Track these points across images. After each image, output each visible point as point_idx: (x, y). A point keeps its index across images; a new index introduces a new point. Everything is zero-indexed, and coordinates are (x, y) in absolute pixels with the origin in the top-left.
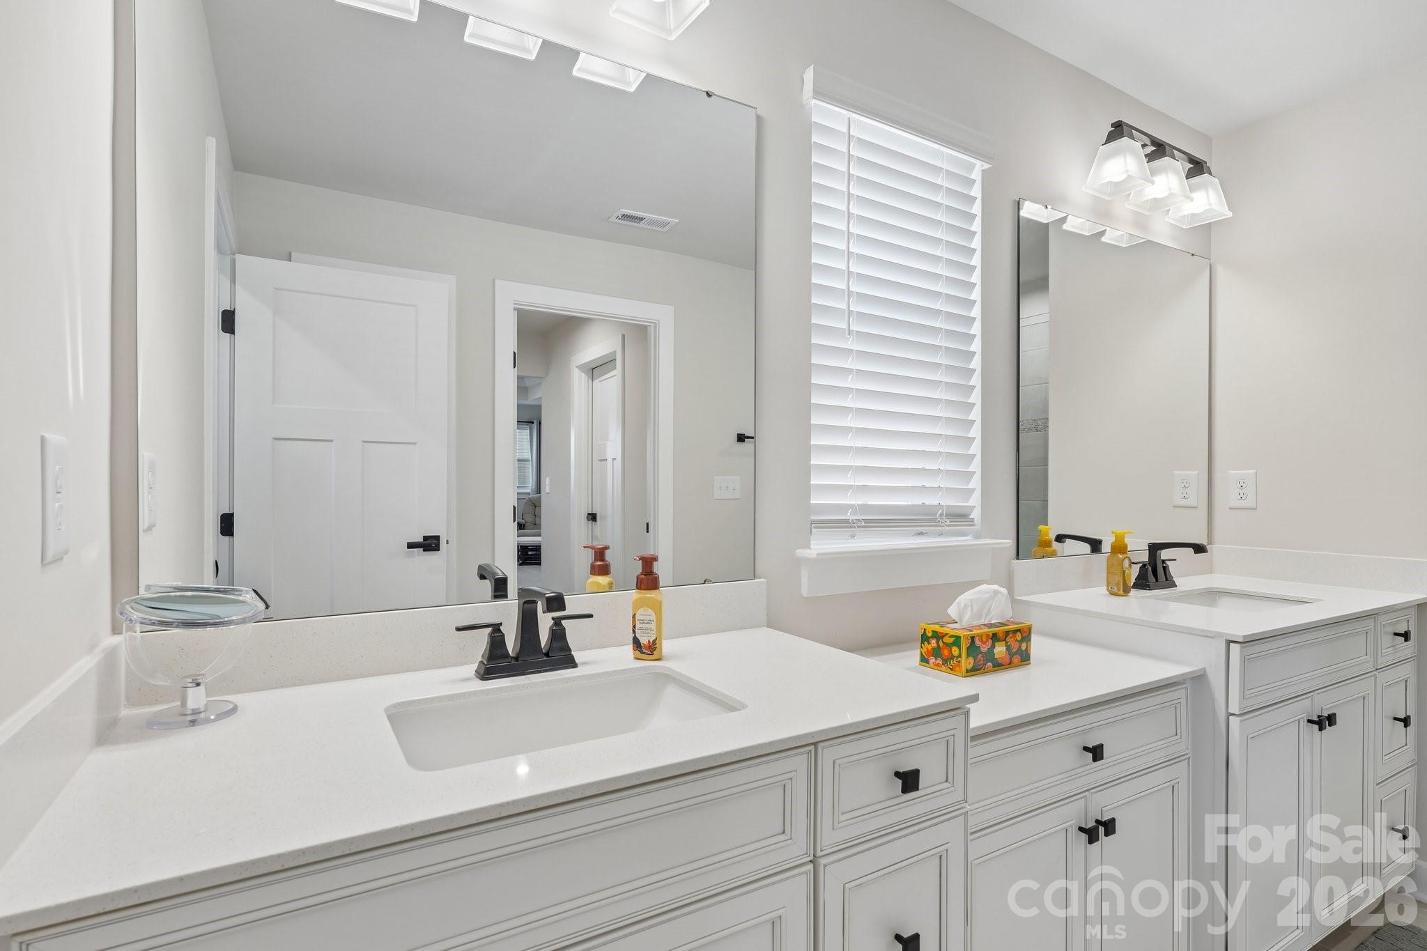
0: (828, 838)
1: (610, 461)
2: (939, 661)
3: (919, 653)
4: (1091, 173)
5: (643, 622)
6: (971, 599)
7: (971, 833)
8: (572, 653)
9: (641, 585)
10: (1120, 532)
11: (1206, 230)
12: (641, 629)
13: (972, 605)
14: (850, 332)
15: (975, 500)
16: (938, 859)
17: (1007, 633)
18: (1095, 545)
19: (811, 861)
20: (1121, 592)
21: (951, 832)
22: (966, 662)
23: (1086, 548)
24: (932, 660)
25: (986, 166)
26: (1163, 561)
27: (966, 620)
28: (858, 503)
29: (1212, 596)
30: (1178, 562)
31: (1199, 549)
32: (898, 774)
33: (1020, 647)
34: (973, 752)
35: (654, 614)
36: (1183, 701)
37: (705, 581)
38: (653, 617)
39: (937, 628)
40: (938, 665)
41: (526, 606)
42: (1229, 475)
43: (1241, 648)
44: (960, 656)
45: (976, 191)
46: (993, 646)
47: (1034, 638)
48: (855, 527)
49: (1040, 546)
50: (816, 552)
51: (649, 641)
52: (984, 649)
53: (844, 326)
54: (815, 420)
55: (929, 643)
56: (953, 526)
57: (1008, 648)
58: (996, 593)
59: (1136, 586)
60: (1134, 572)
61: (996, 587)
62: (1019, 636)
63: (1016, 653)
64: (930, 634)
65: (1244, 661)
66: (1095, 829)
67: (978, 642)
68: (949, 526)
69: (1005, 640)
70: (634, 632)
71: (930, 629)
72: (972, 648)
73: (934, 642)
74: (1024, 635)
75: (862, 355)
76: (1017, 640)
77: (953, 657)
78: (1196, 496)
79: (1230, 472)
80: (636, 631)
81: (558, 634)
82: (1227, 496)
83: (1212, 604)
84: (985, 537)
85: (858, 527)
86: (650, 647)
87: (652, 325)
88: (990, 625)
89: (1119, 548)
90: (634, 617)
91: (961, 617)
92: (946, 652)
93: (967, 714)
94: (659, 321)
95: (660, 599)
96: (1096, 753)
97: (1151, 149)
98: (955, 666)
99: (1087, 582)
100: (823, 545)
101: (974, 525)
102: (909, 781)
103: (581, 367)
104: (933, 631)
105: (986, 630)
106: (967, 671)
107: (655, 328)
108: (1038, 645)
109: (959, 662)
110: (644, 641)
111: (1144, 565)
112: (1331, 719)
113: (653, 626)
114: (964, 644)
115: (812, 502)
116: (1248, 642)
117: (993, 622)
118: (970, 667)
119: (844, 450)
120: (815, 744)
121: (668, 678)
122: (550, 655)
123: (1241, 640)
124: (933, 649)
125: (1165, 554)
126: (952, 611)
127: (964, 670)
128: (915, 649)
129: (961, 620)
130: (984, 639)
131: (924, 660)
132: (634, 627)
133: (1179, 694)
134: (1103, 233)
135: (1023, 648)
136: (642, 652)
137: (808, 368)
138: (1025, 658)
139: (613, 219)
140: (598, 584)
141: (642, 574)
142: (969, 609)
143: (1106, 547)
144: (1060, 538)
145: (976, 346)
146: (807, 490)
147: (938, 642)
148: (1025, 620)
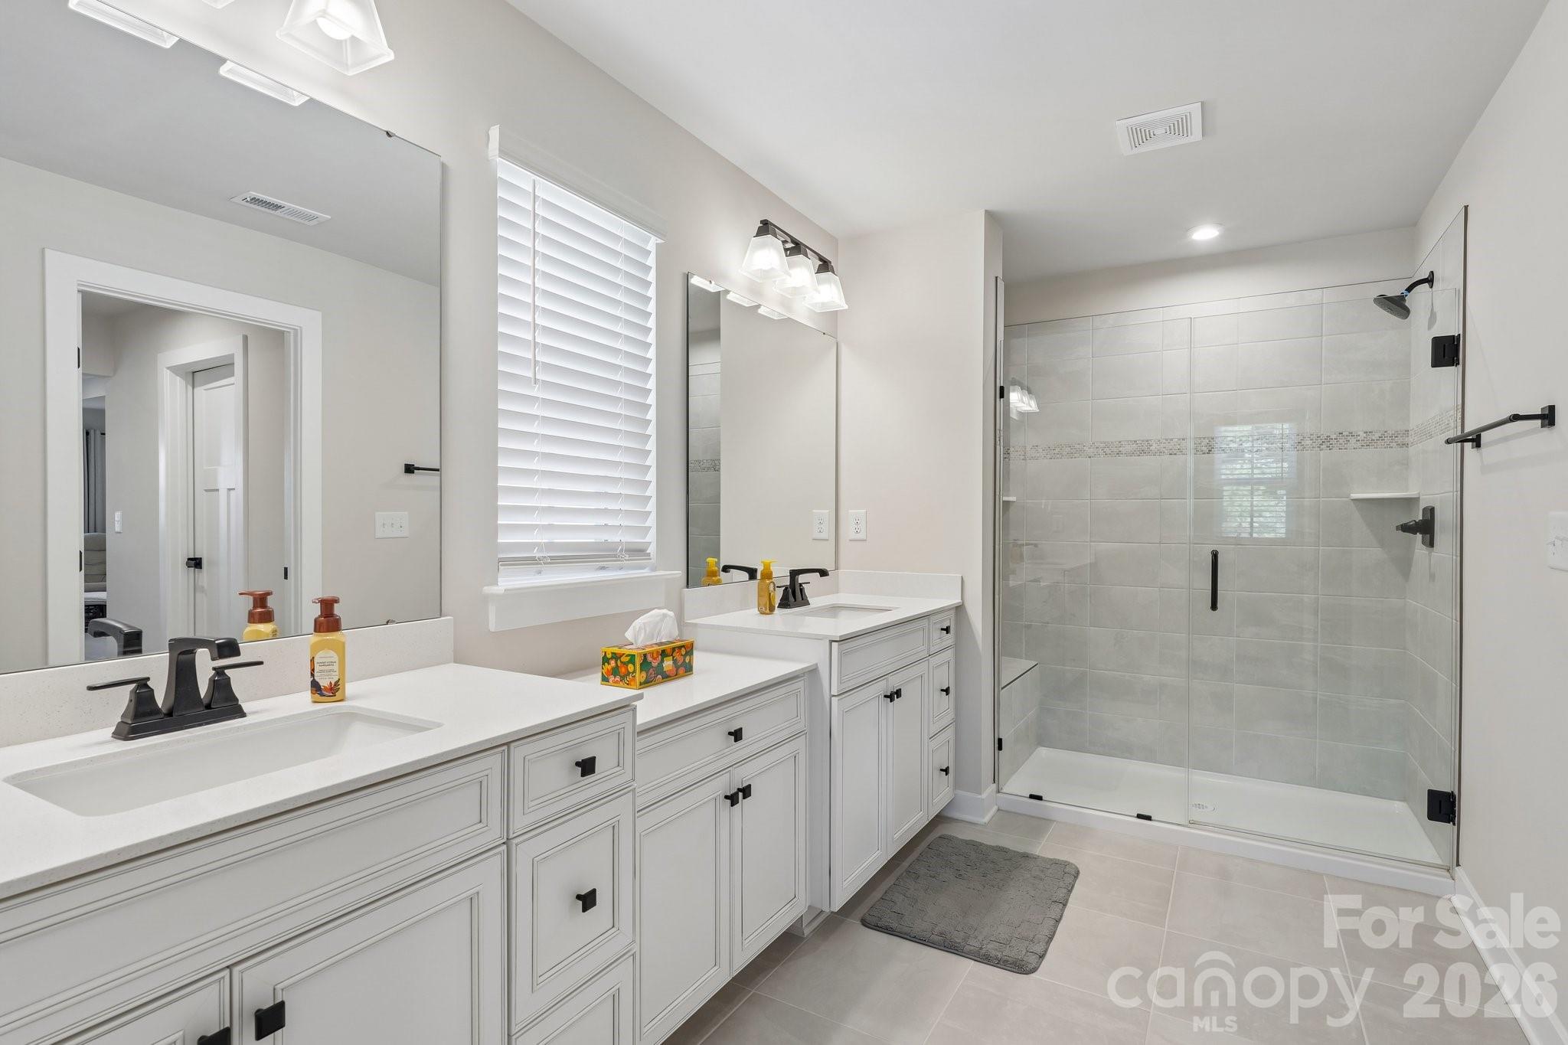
0: (519, 823)
1: (223, 493)
2: (618, 678)
3: (600, 674)
4: (746, 258)
5: (323, 664)
6: (644, 623)
7: (638, 811)
8: (239, 703)
9: (319, 627)
10: (767, 561)
11: (833, 316)
12: (321, 671)
13: (645, 628)
14: (536, 381)
15: (651, 537)
16: (612, 829)
17: (674, 649)
18: (752, 573)
19: (504, 843)
20: (768, 611)
21: (621, 807)
22: (640, 676)
23: (746, 576)
24: (612, 678)
25: (660, 241)
26: (801, 585)
27: (641, 642)
28: (544, 541)
29: (834, 610)
30: (811, 584)
31: (823, 573)
32: (578, 764)
33: (684, 660)
34: (638, 745)
35: (335, 654)
36: (802, 690)
37: (388, 622)
38: (336, 658)
39: (616, 650)
40: (617, 682)
41: (181, 657)
42: (851, 514)
43: (839, 645)
44: (634, 671)
45: (651, 261)
46: (662, 661)
47: (695, 652)
48: (540, 564)
49: (708, 576)
50: (503, 588)
51: (331, 683)
52: (655, 664)
53: (530, 374)
54: (502, 463)
55: (609, 664)
56: (631, 560)
57: (675, 661)
58: (665, 616)
59: (781, 606)
60: (778, 595)
61: (665, 611)
62: (683, 651)
63: (681, 665)
64: (609, 656)
65: (841, 654)
66: (736, 794)
67: (649, 659)
68: (628, 560)
69: (672, 655)
70: (312, 675)
71: (609, 651)
72: (645, 664)
73: (613, 663)
74: (688, 650)
75: (546, 402)
76: (682, 655)
77: (629, 673)
78: (828, 532)
79: (850, 511)
80: (316, 674)
81: (221, 683)
82: (848, 531)
83: (835, 616)
84: (659, 570)
85: (545, 564)
86: (331, 689)
87: (292, 331)
88: (661, 644)
89: (767, 575)
90: (312, 660)
91: (636, 639)
92: (623, 670)
93: (634, 709)
94: (300, 327)
95: (343, 641)
96: (737, 735)
97: (790, 245)
98: (631, 681)
99: (744, 606)
100: (509, 581)
101: (650, 559)
102: (587, 767)
103: (176, 370)
104: (612, 653)
105: (656, 648)
106: (641, 684)
107: (296, 335)
108: (699, 659)
109: (634, 676)
110: (324, 683)
111: (786, 588)
112: (898, 693)
113: (336, 667)
114: (638, 661)
115: (499, 541)
116: (843, 640)
117: (663, 641)
118: (643, 680)
119: (532, 492)
120: (508, 744)
121: (354, 716)
122: (212, 707)
123: (838, 639)
124: (613, 668)
125: (801, 579)
126: (629, 635)
127: (638, 683)
128: (596, 672)
129: (636, 643)
130: (655, 656)
131: (605, 679)
132: (313, 670)
133: (799, 685)
134: (759, 306)
135: (687, 661)
136: (322, 695)
137: (495, 413)
138: (688, 669)
139: (238, 200)
140: (258, 632)
141: (320, 616)
142: (643, 631)
143: (759, 576)
144: (726, 569)
145: (652, 400)
146: (495, 530)
147: (616, 663)
148: (688, 638)
